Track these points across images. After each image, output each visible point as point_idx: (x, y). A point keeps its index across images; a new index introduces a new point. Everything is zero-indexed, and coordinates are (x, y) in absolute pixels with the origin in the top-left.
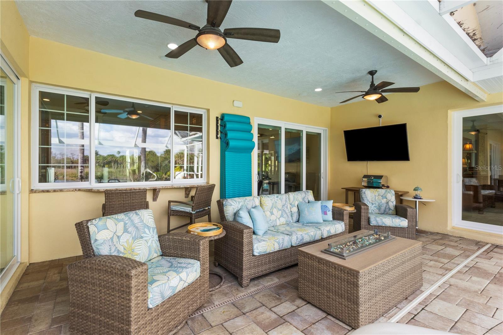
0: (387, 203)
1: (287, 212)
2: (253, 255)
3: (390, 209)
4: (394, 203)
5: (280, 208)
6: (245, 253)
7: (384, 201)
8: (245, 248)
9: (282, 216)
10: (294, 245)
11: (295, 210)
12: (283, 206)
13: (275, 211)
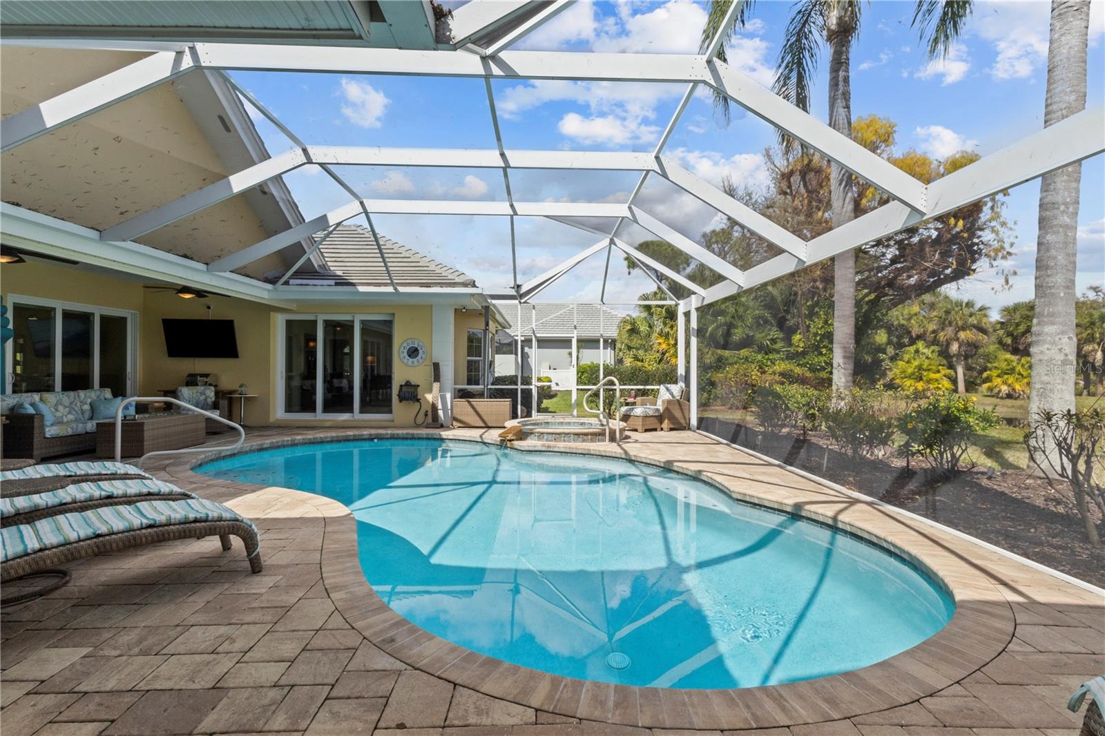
0: (206, 400)
1: (76, 409)
2: (45, 438)
3: (208, 405)
4: (213, 399)
5: (67, 405)
6: (36, 435)
7: (203, 398)
8: (36, 431)
9: (70, 413)
10: (88, 431)
11: (87, 407)
12: (71, 403)
13: (60, 408)
